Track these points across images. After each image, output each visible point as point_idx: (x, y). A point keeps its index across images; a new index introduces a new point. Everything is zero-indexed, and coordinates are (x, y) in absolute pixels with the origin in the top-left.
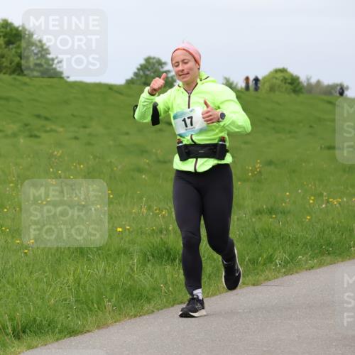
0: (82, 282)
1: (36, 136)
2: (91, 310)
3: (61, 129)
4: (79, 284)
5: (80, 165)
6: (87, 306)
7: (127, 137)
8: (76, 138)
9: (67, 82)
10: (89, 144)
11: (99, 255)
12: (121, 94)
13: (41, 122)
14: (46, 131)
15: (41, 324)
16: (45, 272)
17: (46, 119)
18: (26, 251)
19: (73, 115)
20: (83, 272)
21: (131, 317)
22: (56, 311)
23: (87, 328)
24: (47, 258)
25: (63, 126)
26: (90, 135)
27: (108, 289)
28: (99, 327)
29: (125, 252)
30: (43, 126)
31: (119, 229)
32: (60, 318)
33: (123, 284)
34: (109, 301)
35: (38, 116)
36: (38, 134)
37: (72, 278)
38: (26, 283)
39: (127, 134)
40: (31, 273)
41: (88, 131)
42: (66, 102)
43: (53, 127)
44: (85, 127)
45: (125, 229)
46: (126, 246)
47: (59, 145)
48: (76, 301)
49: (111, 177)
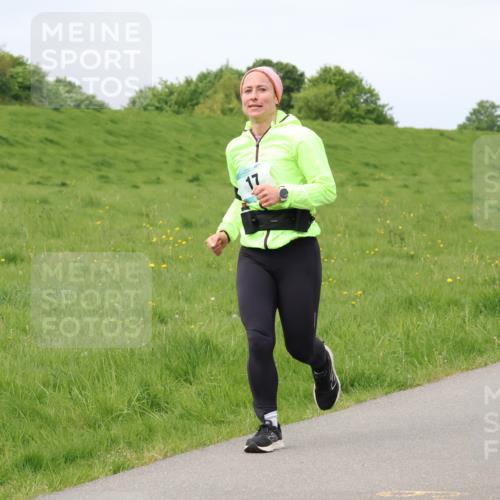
0: (412, 334)
1: (364, 185)
2: (420, 363)
3: (390, 178)
4: (408, 336)
5: (410, 213)
6: (418, 360)
7: (459, 184)
8: (406, 186)
9: (397, 129)
10: (418, 192)
11: (429, 306)
12: (452, 139)
13: (370, 170)
14: (375, 180)
15: (369, 378)
16: (373, 324)
17: (375, 167)
18: (353, 303)
19: (403, 163)
20: (412, 323)
21: (462, 371)
22: (385, 364)
23: (417, 382)
24: (375, 309)
25: (393, 174)
26: (420, 182)
27: (439, 341)
28: (429, 381)
29: (456, 303)
30: (372, 174)
31: (450, 280)
32: (390, 372)
33: (454, 336)
34: (440, 354)
35: (367, 165)
36: (367, 182)
37: (401, 330)
38: (353, 336)
39: (459, 181)
40: (359, 325)
41: (418, 178)
42: (396, 149)
43: (382, 175)
44: (415, 175)
45: (455, 280)
46: (457, 296)
47: (389, 193)
48: (406, 354)
49: (441, 226)
